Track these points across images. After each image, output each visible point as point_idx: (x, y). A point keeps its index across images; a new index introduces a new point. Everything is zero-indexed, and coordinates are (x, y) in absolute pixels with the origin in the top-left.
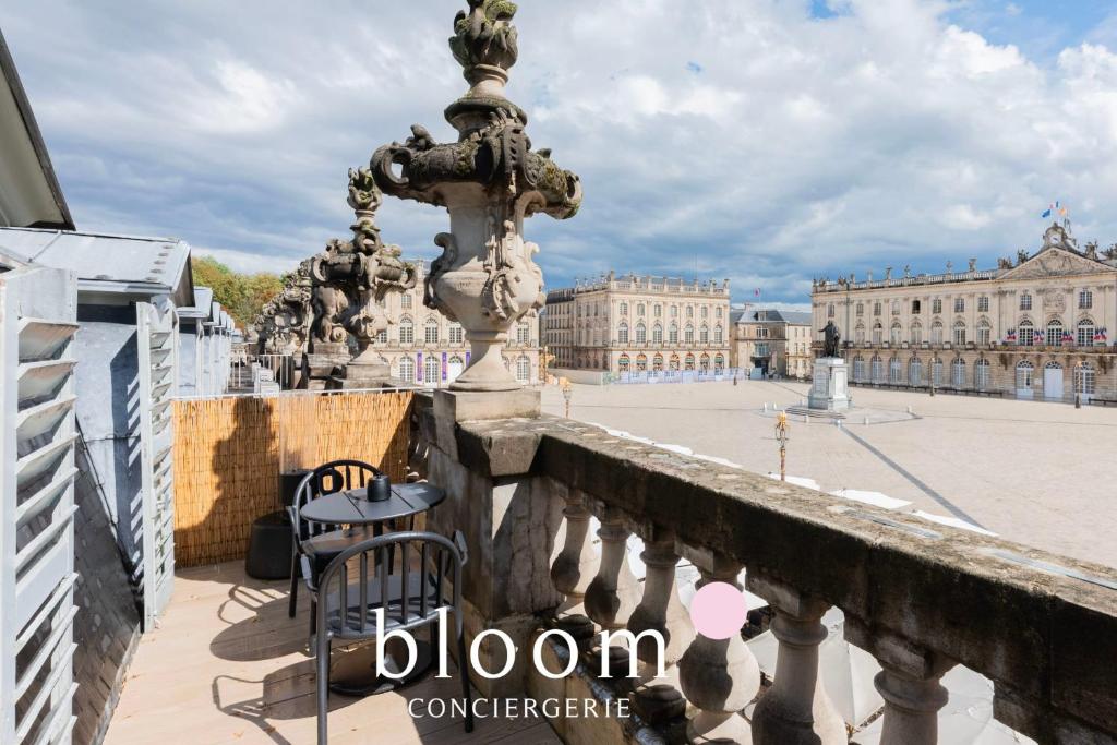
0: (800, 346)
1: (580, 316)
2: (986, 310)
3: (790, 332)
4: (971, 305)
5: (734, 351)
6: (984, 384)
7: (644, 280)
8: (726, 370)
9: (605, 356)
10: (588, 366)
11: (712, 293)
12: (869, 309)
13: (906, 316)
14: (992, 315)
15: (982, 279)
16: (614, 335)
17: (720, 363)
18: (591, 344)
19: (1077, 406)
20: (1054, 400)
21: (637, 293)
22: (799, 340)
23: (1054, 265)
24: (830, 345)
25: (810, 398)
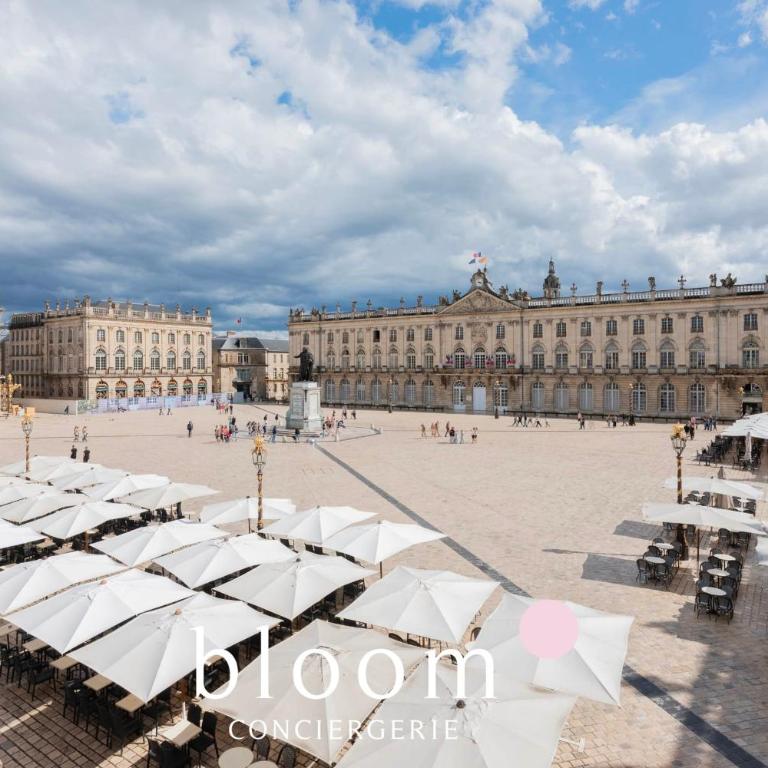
0: (279, 371)
1: (51, 342)
2: (431, 339)
3: (269, 358)
4: (419, 335)
5: (216, 376)
6: (430, 402)
7: (124, 307)
8: (209, 396)
9: (81, 384)
10: (61, 395)
11: (194, 321)
12: (338, 338)
13: (369, 344)
14: (435, 343)
15: (427, 313)
16: (91, 362)
17: (202, 389)
18: (65, 372)
19: (497, 417)
20: (480, 412)
21: (116, 319)
22: (278, 365)
23: (479, 303)
24: (304, 371)
25: (288, 419)
